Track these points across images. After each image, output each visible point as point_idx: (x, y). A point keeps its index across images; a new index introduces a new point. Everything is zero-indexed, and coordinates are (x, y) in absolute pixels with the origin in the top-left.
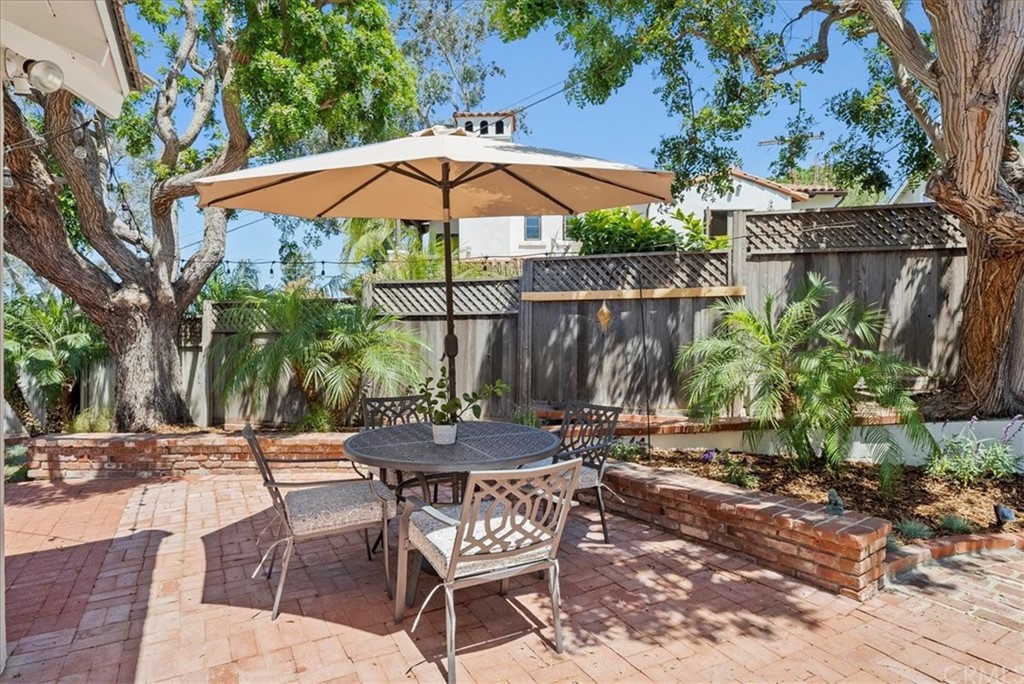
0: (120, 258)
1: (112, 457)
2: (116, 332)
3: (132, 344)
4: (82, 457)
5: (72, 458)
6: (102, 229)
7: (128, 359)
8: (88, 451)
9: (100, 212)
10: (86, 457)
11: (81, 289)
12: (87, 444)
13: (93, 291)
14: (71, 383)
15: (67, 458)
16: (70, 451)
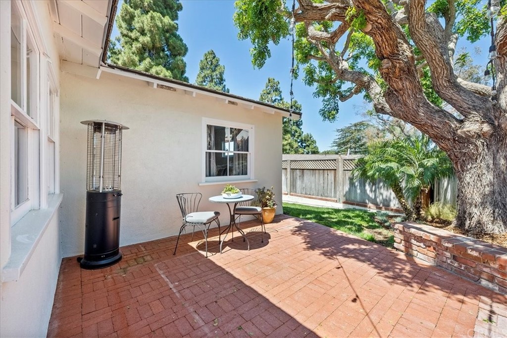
0: (463, 100)
1: (454, 256)
2: (459, 156)
3: (473, 164)
4: (429, 247)
5: (422, 245)
6: (449, 81)
7: (469, 175)
8: (434, 244)
9: (447, 70)
10: (432, 247)
11: (432, 126)
12: (432, 238)
13: (441, 127)
14: (427, 188)
15: (418, 244)
16: (420, 239)
